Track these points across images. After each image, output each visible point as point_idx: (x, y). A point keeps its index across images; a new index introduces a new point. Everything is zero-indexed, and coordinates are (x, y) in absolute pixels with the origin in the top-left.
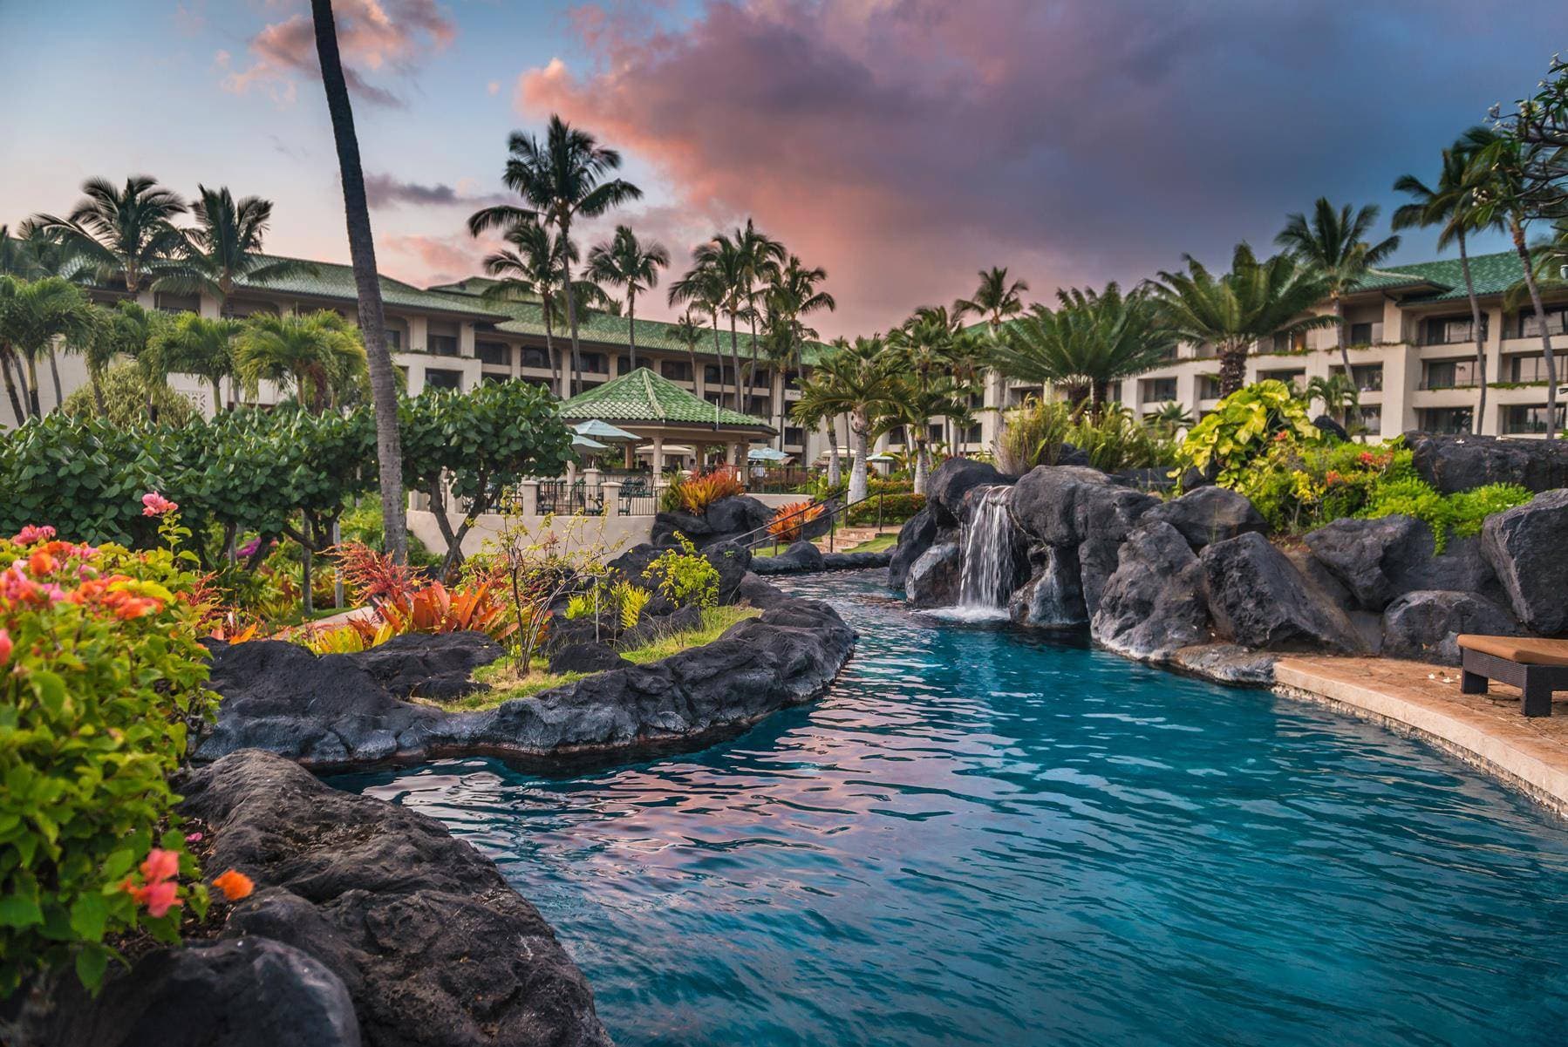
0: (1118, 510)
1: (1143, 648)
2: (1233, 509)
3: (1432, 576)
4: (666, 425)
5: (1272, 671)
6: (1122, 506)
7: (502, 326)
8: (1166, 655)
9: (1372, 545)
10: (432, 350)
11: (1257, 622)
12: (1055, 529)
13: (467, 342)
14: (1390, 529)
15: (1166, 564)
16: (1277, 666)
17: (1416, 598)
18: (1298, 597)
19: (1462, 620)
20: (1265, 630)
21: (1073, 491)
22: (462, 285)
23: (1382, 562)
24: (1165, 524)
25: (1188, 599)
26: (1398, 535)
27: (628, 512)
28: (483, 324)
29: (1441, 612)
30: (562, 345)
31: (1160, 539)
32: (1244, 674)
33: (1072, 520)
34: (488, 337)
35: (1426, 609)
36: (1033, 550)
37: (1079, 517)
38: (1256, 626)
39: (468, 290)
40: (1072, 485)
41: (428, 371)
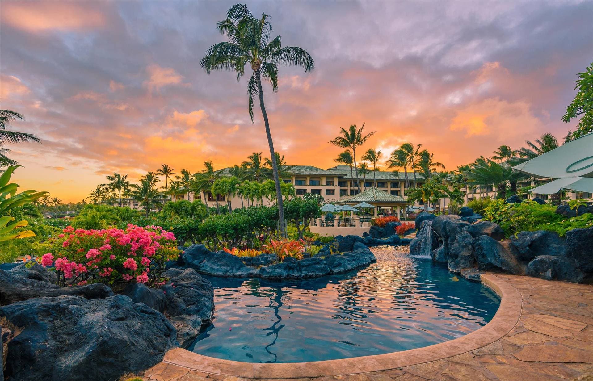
0: (457, 228)
1: (453, 268)
2: (491, 228)
3: (551, 251)
4: (377, 202)
5: (479, 277)
6: (458, 227)
7: (345, 177)
8: (458, 271)
9: (528, 240)
10: (327, 185)
11: (482, 262)
12: (442, 233)
13: (336, 181)
14: (536, 235)
15: (464, 244)
16: (481, 275)
17: (539, 258)
18: (497, 256)
19: (554, 266)
20: (483, 265)
21: (446, 222)
22: (336, 167)
23: (530, 246)
24: (466, 232)
25: (468, 255)
26: (537, 237)
27: (362, 226)
28: (340, 177)
29: (546, 263)
30: (361, 180)
31: (464, 237)
32: (473, 277)
33: (446, 230)
34: (341, 180)
35: (542, 261)
36: (439, 239)
37: (448, 230)
38: (481, 264)
39: (338, 168)
40: (446, 220)
41: (326, 190)
